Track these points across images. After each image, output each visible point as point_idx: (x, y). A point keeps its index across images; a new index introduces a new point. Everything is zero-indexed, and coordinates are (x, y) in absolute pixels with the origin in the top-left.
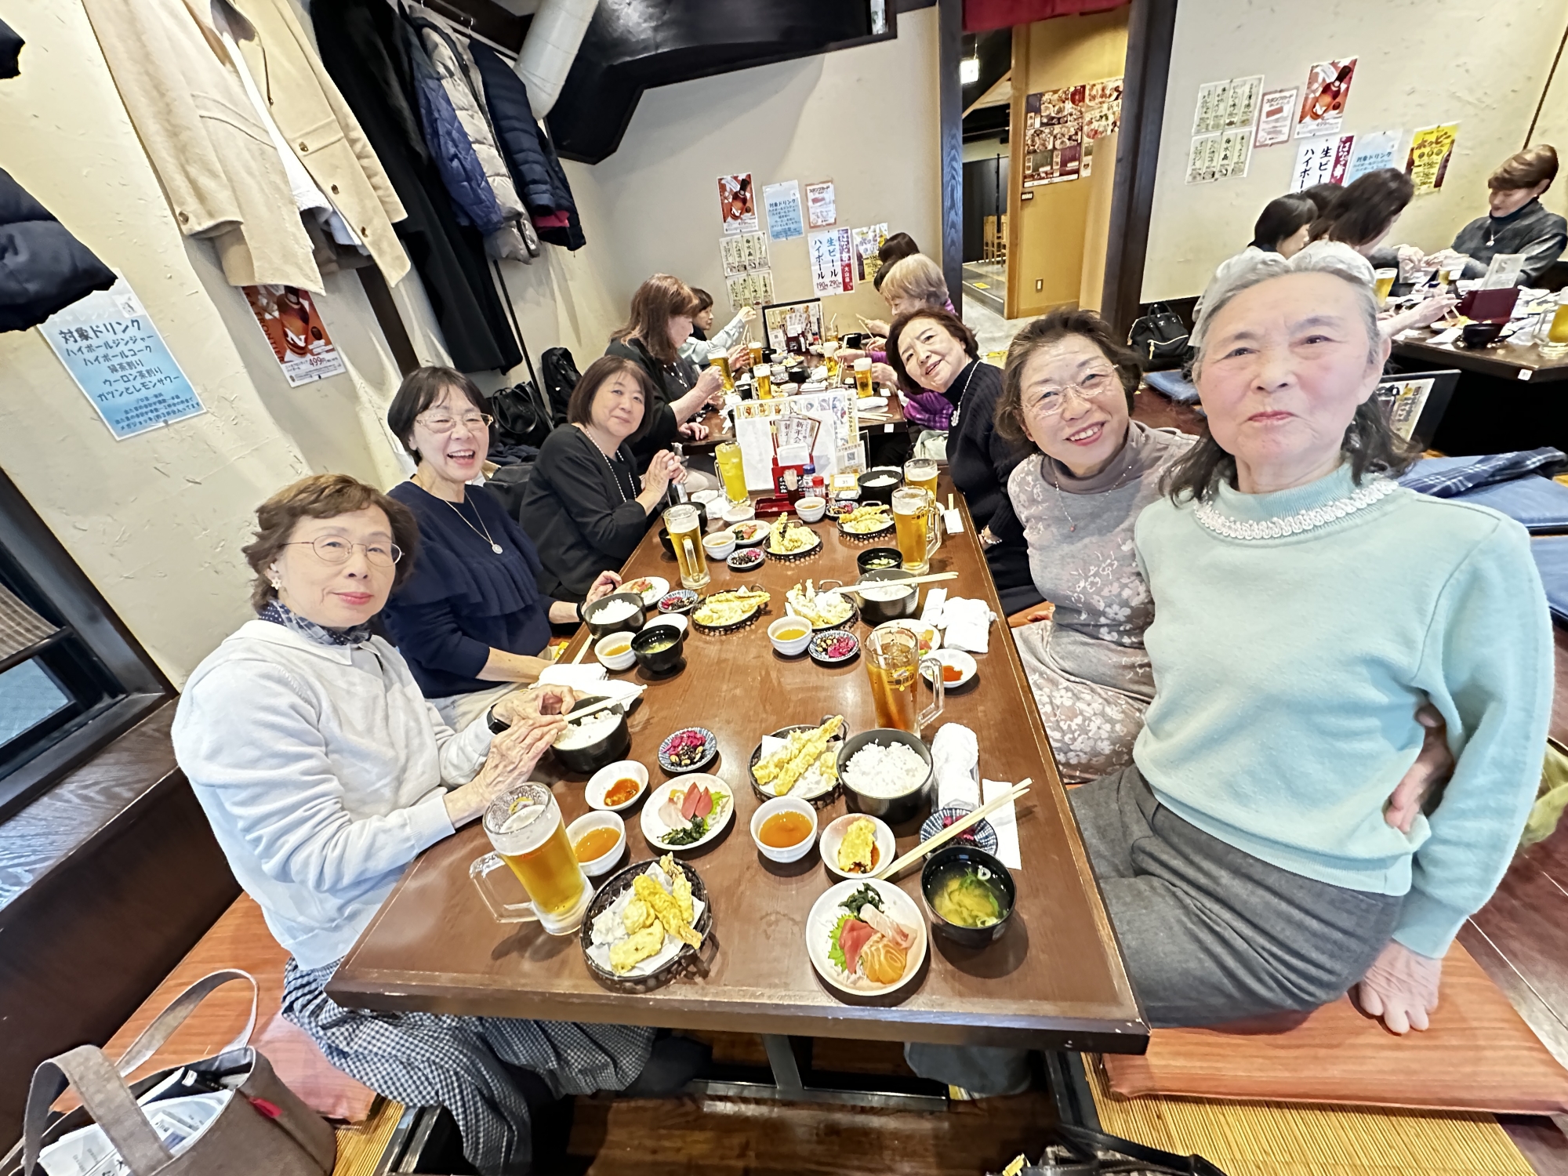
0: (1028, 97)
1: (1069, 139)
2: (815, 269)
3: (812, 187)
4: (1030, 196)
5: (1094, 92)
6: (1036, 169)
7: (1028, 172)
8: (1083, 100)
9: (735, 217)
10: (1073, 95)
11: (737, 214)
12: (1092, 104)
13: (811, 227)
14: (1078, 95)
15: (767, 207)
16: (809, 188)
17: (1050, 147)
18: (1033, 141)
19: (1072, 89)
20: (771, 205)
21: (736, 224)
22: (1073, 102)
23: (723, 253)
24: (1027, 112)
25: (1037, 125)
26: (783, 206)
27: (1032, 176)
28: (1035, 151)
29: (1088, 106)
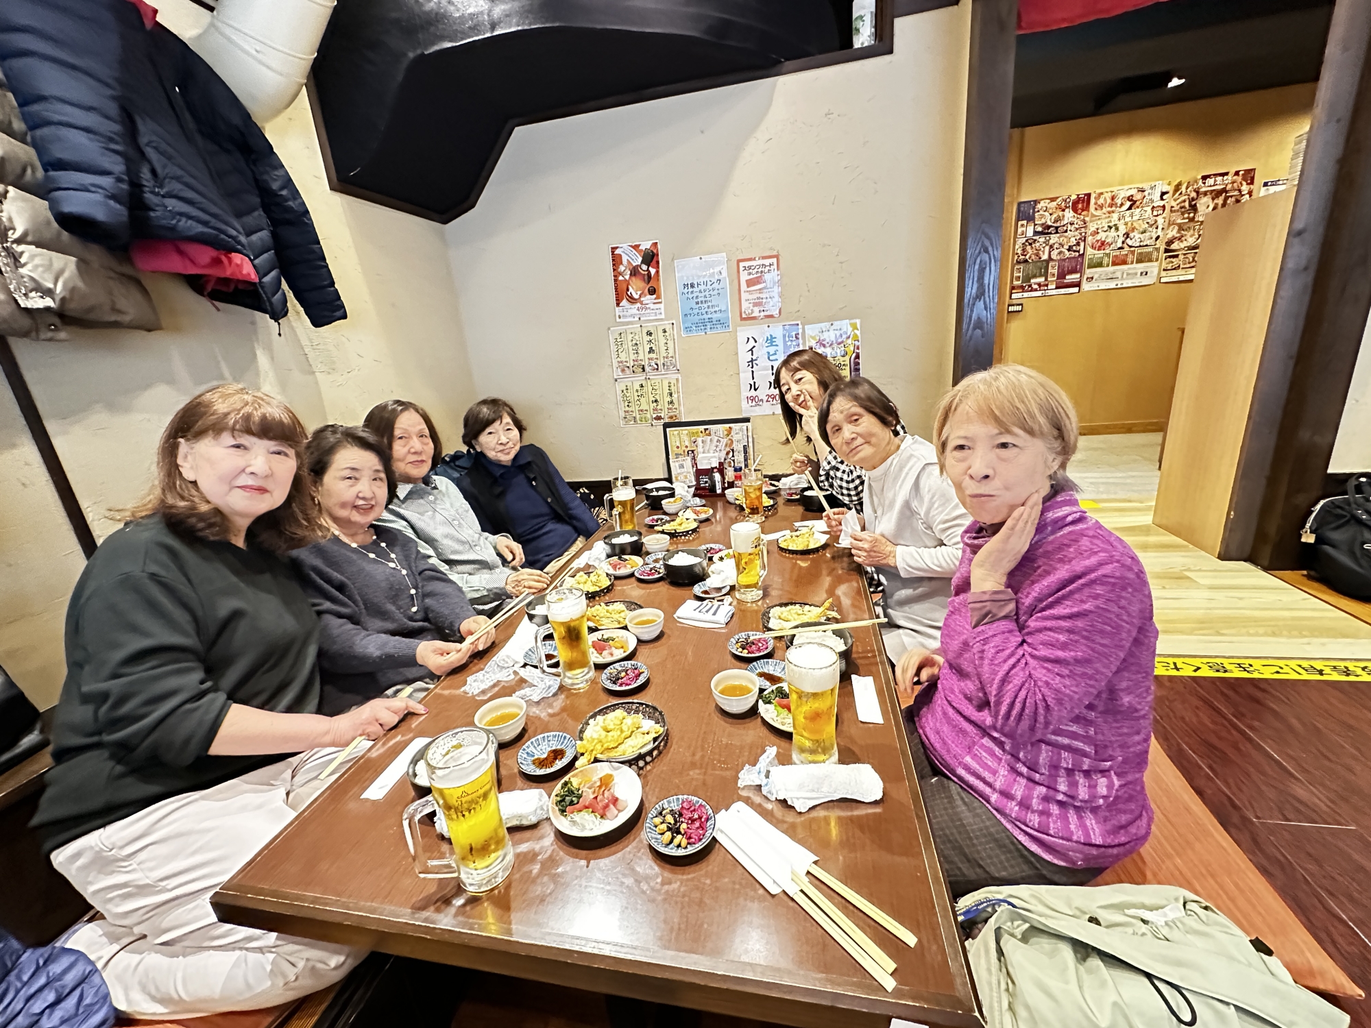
0: (1020, 204)
1: (1069, 250)
2: (746, 378)
3: (747, 264)
4: (1019, 308)
5: (1101, 201)
6: (1027, 279)
7: (1016, 283)
8: (1087, 208)
9: (632, 300)
10: (1075, 203)
11: (636, 296)
12: (1098, 213)
13: (742, 319)
14: (1082, 204)
15: (680, 288)
16: (742, 264)
17: (1045, 257)
18: (1024, 250)
19: (1074, 197)
20: (685, 286)
21: (633, 309)
22: (1075, 210)
23: (614, 348)
24: (1018, 220)
25: (1030, 233)
26: (702, 287)
27: (1022, 288)
28: (1026, 261)
29: (1093, 216)
